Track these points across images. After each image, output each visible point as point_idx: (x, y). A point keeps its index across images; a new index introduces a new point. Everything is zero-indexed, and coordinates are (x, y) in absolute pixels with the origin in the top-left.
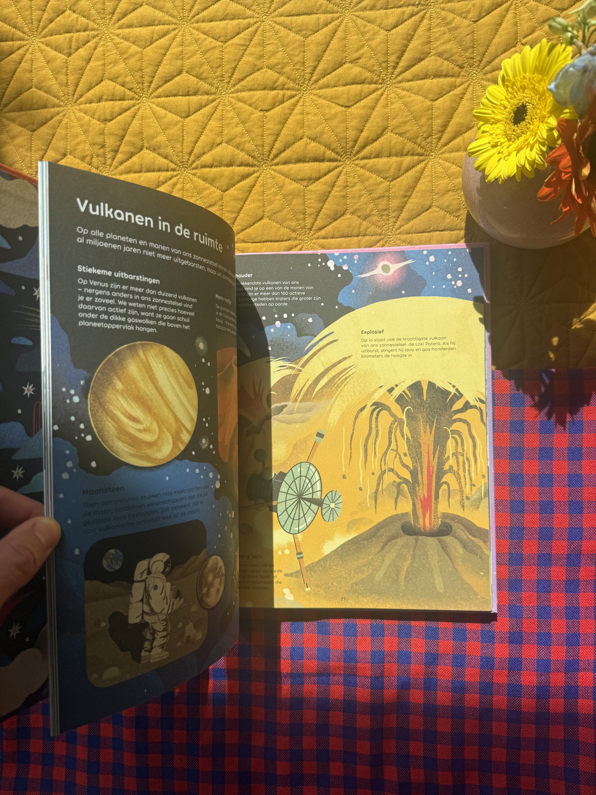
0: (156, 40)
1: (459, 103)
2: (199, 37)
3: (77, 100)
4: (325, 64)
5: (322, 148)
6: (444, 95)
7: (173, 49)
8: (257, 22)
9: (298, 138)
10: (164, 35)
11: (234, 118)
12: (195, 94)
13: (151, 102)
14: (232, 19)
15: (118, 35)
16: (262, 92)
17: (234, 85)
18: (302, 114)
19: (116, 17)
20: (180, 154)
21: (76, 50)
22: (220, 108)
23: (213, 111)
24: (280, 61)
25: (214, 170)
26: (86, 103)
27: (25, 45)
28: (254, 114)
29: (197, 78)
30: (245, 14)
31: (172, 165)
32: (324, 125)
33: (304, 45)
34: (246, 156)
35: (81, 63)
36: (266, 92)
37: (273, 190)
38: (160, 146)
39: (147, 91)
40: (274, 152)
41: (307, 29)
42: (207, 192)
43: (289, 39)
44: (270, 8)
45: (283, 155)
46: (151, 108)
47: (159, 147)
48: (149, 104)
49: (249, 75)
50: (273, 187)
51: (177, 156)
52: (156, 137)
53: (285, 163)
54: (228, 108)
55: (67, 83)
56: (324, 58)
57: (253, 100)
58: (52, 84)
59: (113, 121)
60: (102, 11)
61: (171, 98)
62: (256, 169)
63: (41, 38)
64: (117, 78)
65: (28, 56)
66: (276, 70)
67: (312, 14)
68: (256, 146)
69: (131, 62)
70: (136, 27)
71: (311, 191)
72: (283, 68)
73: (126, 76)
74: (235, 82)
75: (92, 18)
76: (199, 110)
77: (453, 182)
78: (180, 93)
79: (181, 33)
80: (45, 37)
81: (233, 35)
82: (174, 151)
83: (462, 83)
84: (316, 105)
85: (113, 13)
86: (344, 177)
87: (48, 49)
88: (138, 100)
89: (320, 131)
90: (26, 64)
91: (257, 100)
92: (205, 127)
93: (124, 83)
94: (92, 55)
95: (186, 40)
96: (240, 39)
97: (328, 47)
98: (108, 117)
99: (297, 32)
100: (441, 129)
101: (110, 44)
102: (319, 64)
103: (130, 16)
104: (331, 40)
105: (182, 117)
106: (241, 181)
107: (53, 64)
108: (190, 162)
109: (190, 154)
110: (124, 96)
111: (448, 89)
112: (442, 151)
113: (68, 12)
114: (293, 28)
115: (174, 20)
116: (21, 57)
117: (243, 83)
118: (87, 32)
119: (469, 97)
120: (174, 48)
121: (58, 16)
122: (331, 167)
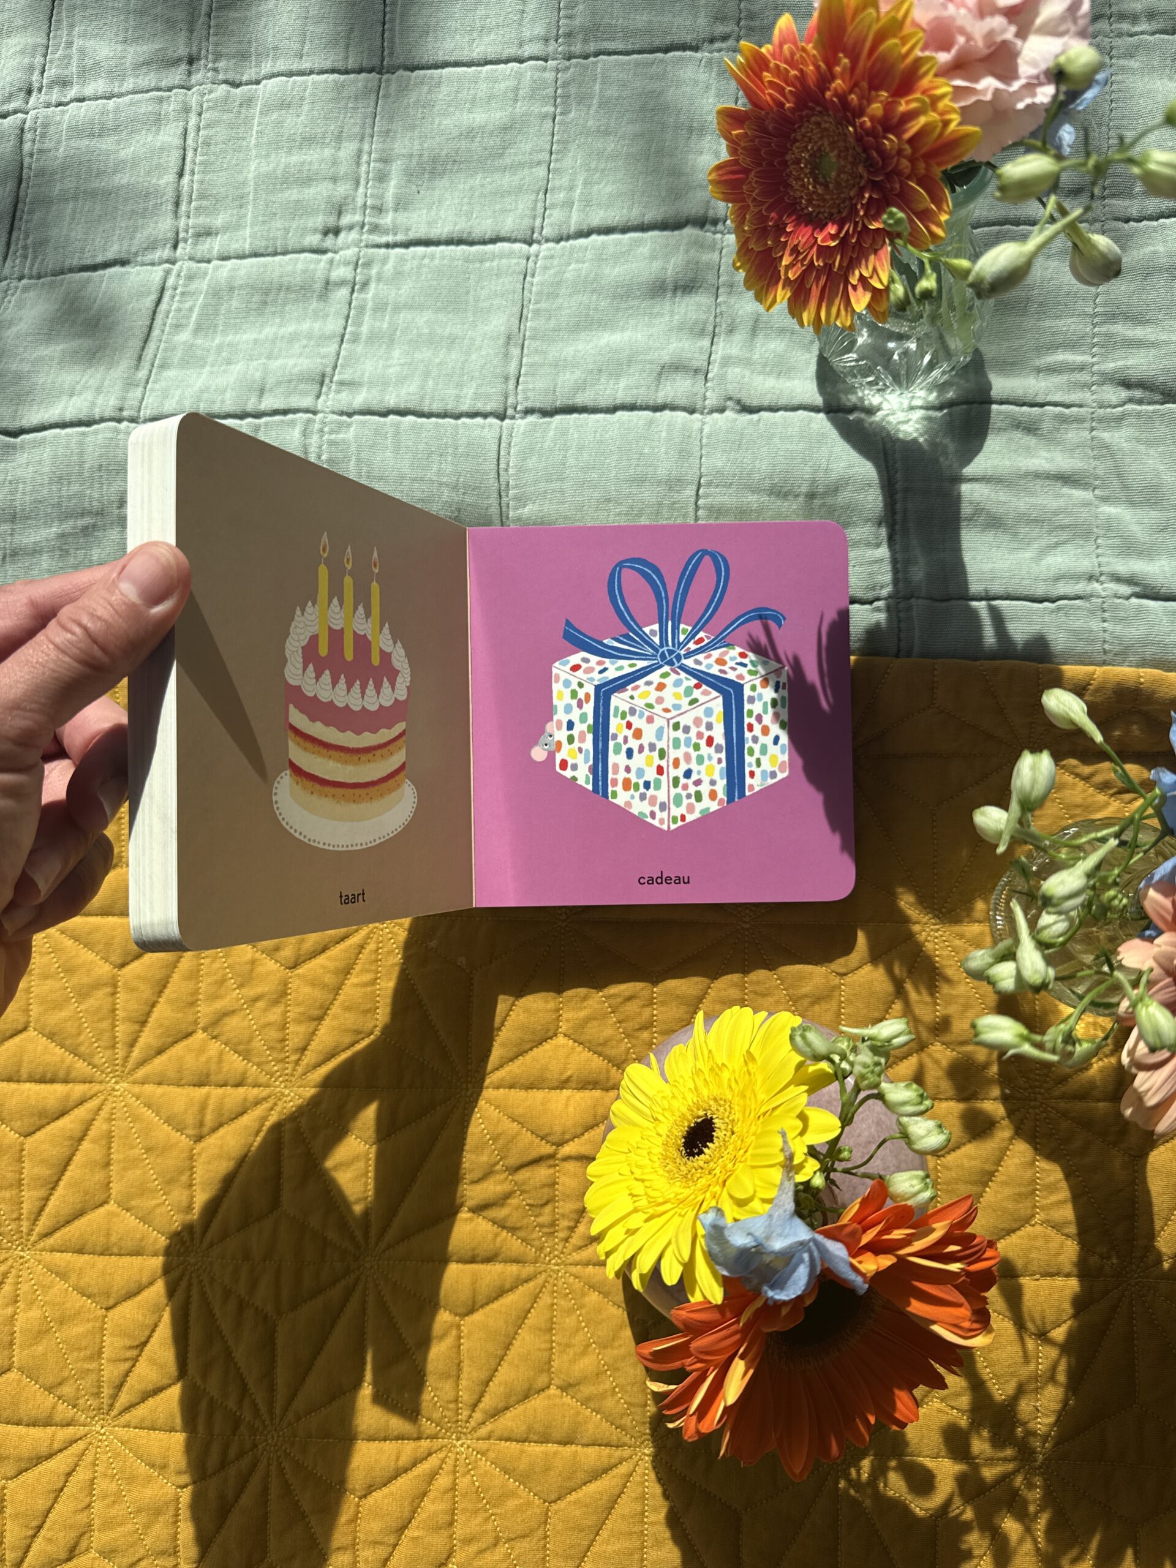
12: (489, 1260)
21: (214, 1130)
22: (546, 1297)
23: (528, 1303)
25: (530, 1449)
27: (95, 1095)
60: (279, 1046)
65: (101, 1125)
75: (256, 1060)
76: (497, 1298)
80: (142, 1083)
87: (150, 1115)
106: (590, 1481)
108: (473, 1422)
109: (475, 1405)
121: (176, 1042)
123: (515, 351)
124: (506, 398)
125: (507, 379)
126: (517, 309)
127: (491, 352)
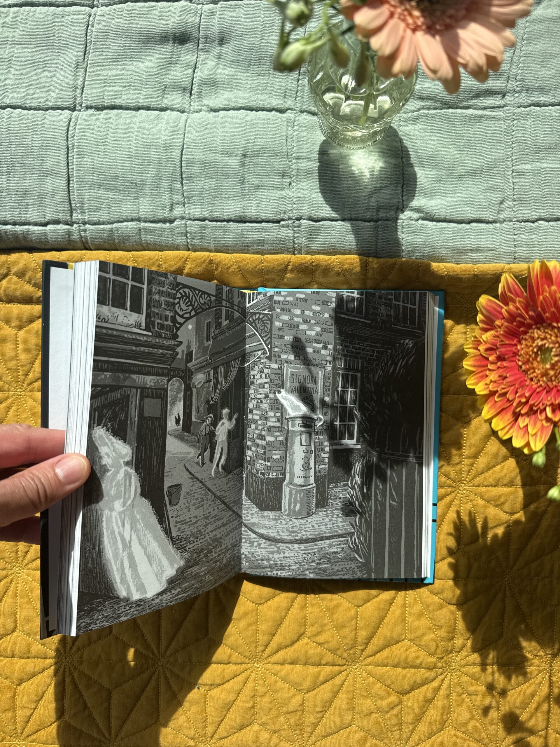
123: (81, 72)
124: (75, 99)
125: (76, 88)
126: (82, 47)
127: (67, 72)
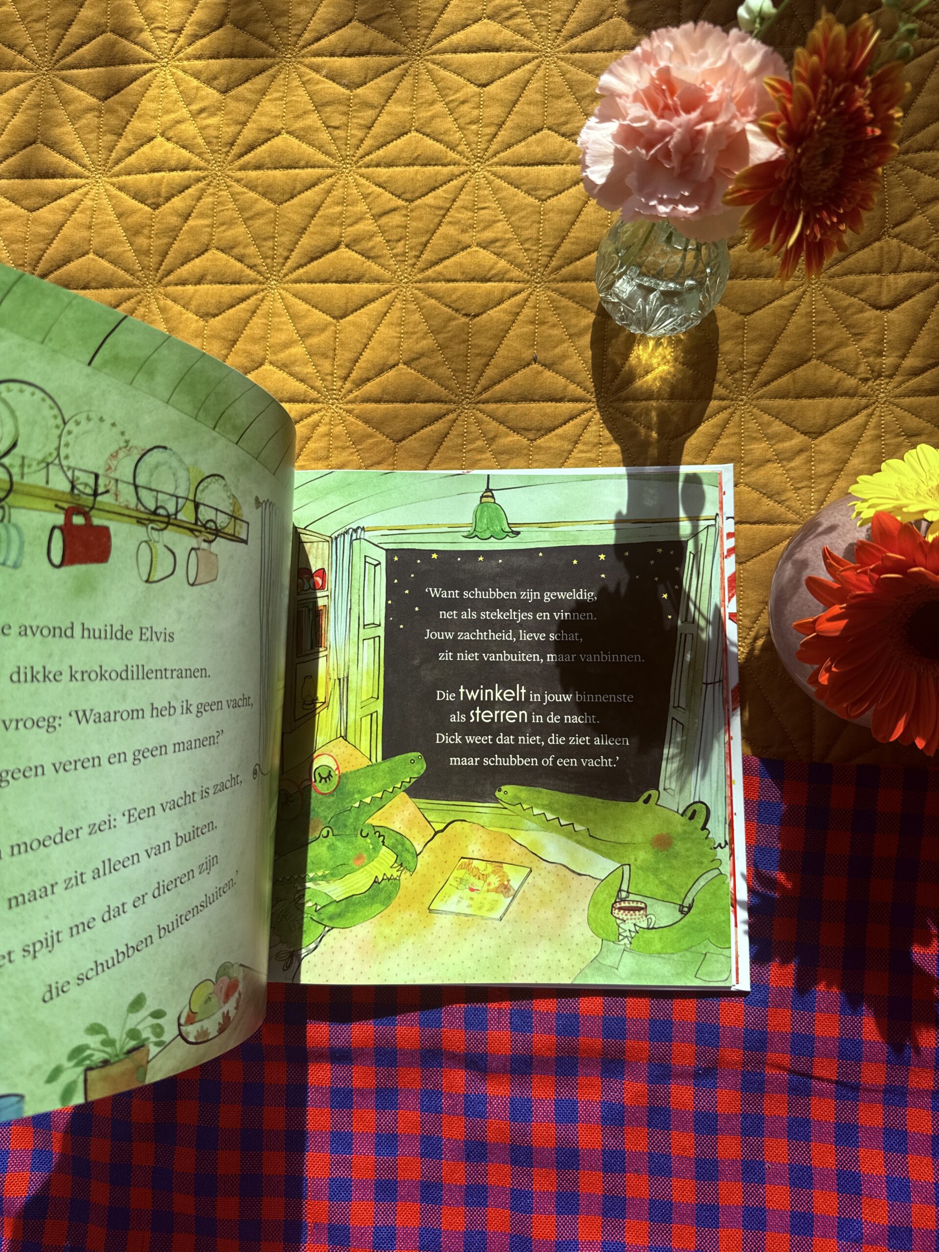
0: (299, 193)
1: (788, 320)
2: (370, 191)
3: (162, 278)
4: (573, 243)
5: (562, 381)
6: (764, 306)
7: (327, 208)
8: (466, 172)
9: (523, 363)
10: (314, 185)
11: (420, 323)
12: (357, 280)
13: (284, 289)
14: (425, 165)
15: (238, 181)
16: (468, 284)
17: (423, 270)
18: (532, 323)
19: (236, 150)
20: (329, 378)
21: (168, 199)
22: (398, 305)
23: (385, 310)
24: (499, 235)
25: (383, 406)
26: (176, 285)
27: (84, 185)
28: (455, 319)
29: (363, 255)
30: (446, 157)
31: (314, 394)
32: (566, 345)
33: (540, 213)
34: (437, 386)
35: (174, 220)
36: (474, 284)
37: (479, 443)
38: (296, 361)
39: (279, 271)
40: (483, 382)
41: (545, 188)
42: (370, 441)
43: (515, 203)
44: (486, 150)
45: (497, 388)
46: (282, 299)
47: (293, 363)
48: (281, 291)
49: (448, 258)
50: (477, 439)
51: (323, 380)
52: (291, 347)
53: (500, 400)
54: (413, 307)
55: (150, 250)
56: (570, 235)
57: (454, 297)
58: (124, 251)
59: (220, 317)
60: (215, 140)
61: (318, 284)
62: (452, 406)
63: (111, 177)
64: (232, 248)
65: (88, 202)
66: (493, 250)
67: (554, 164)
68: (454, 371)
69: (256, 225)
70: (268, 169)
71: (540, 448)
72: (504, 246)
73: (246, 246)
74: (423, 266)
75: (198, 151)
76: (363, 306)
77: (775, 447)
78: (334, 279)
79: (341, 182)
80: (117, 175)
81: (425, 190)
82: (318, 372)
83: (794, 288)
84: (556, 308)
85: (232, 144)
86: (594, 428)
87: (122, 195)
88: (263, 284)
89: (561, 354)
90: (83, 216)
91: (459, 298)
92: (372, 336)
93: (243, 256)
94: (194, 207)
95: (347, 195)
96: (435, 198)
97: (577, 217)
98: (213, 311)
99: (528, 192)
100: (759, 359)
101: (225, 193)
102: (562, 242)
103: (259, 150)
104: (584, 206)
105: (334, 318)
106: (426, 426)
107: (129, 220)
108: (343, 391)
109: (345, 379)
110: (241, 277)
111: (770, 297)
112: (759, 393)
113: (159, 139)
114: (524, 184)
115: (331, 161)
116: (74, 204)
117: (438, 268)
118: (187, 172)
119: (804, 311)
120: (330, 207)
121: (142, 145)
122: (575, 412)
